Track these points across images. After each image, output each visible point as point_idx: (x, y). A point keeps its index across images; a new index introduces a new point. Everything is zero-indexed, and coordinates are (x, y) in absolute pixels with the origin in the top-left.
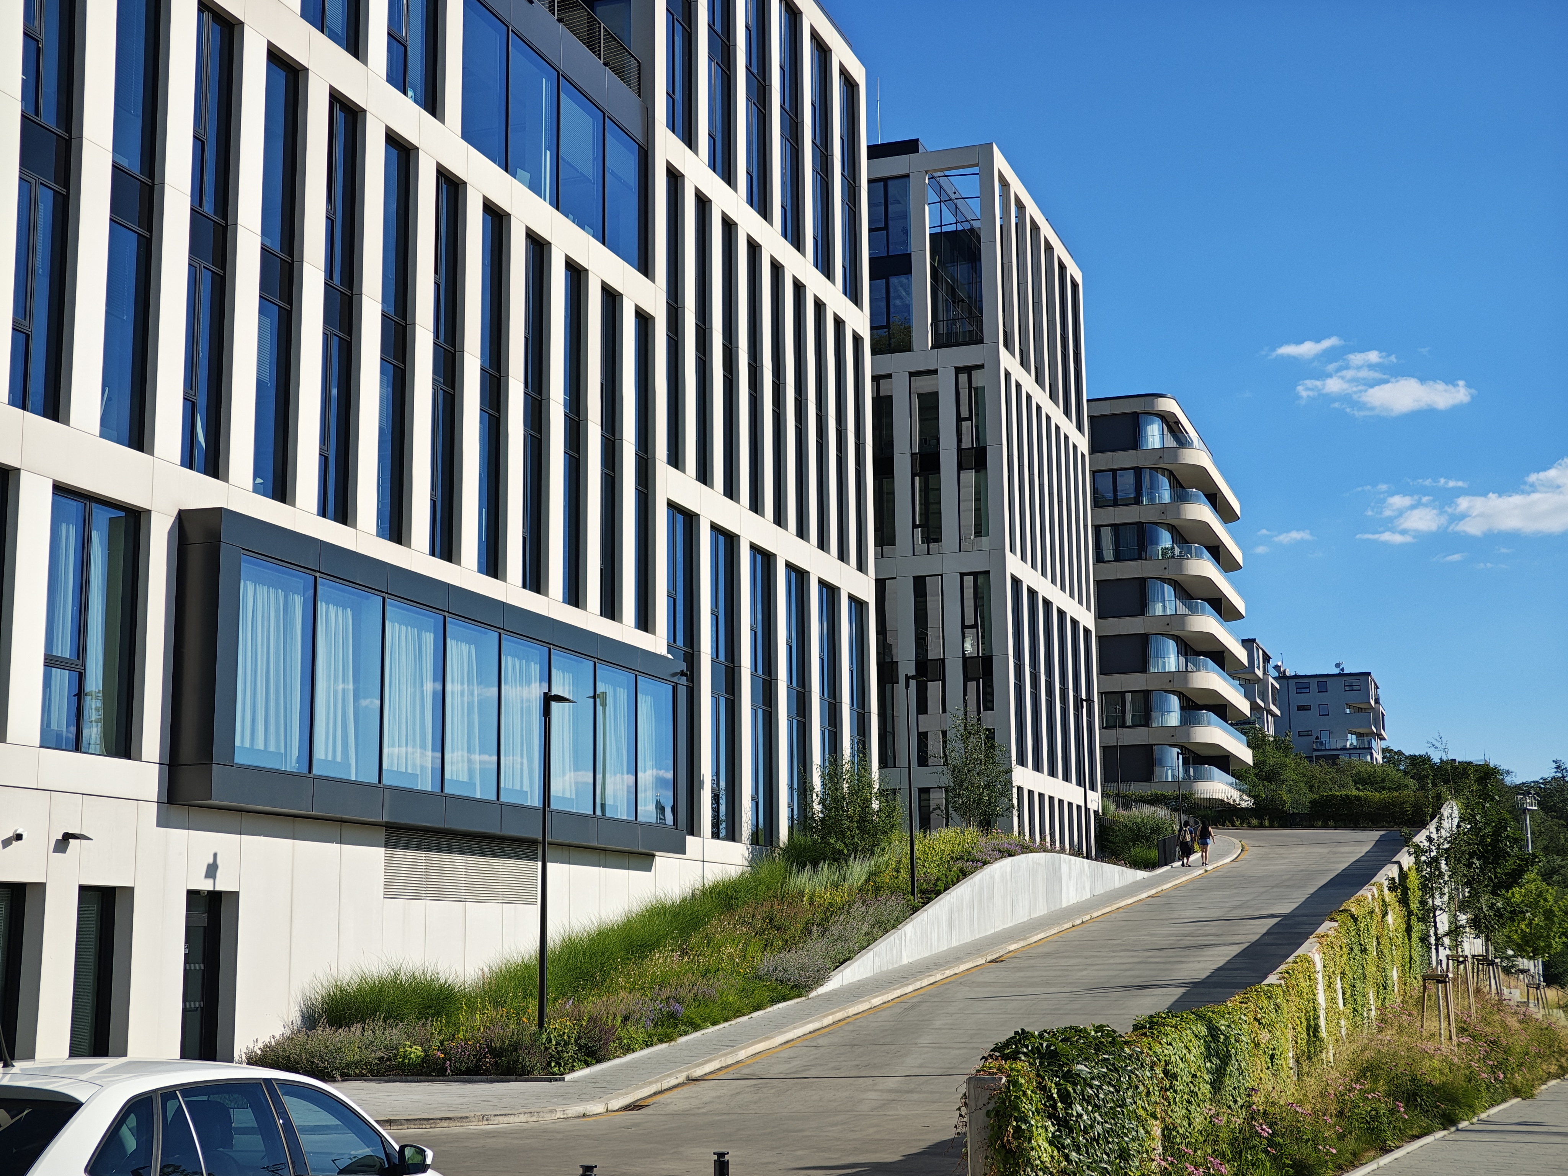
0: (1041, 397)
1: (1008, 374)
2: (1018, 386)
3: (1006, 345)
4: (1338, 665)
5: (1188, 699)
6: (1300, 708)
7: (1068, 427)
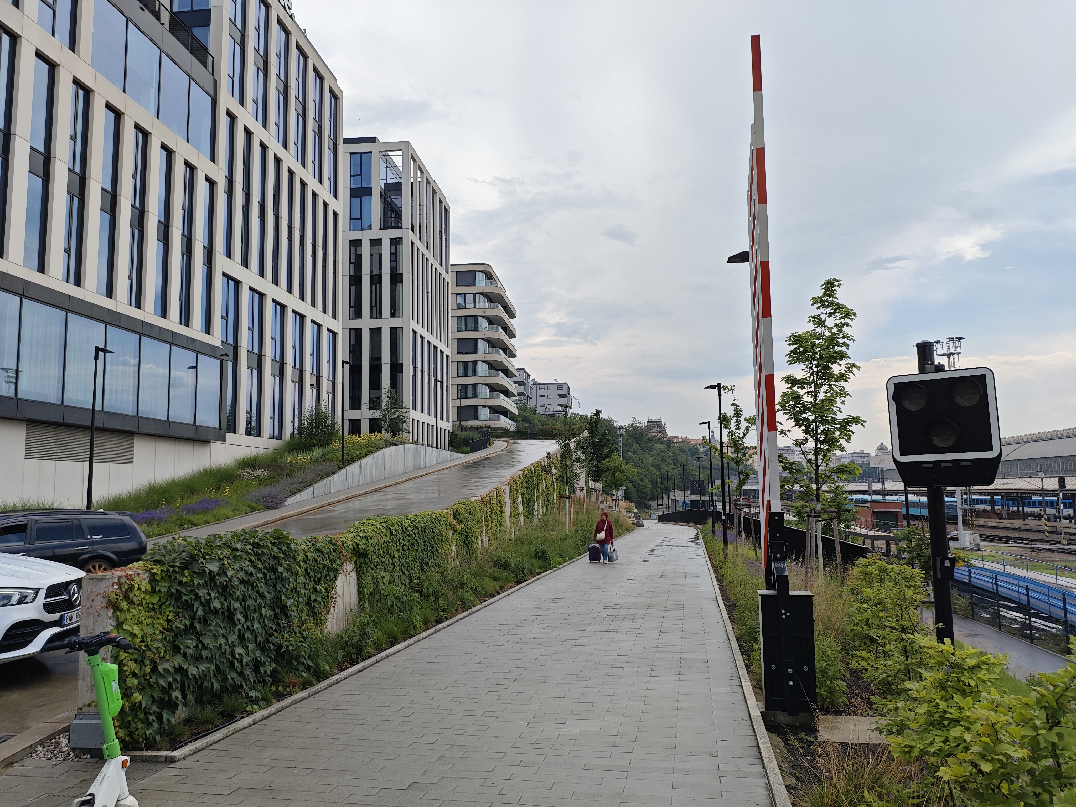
0: (428, 255)
1: (413, 243)
2: (418, 249)
3: (413, 230)
4: (555, 380)
5: (492, 388)
6: (541, 396)
7: (441, 270)
